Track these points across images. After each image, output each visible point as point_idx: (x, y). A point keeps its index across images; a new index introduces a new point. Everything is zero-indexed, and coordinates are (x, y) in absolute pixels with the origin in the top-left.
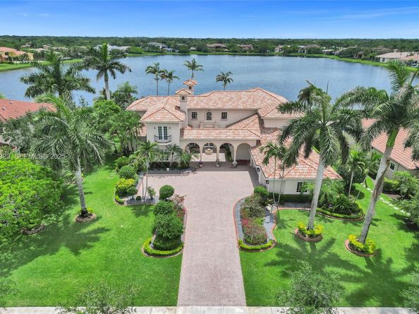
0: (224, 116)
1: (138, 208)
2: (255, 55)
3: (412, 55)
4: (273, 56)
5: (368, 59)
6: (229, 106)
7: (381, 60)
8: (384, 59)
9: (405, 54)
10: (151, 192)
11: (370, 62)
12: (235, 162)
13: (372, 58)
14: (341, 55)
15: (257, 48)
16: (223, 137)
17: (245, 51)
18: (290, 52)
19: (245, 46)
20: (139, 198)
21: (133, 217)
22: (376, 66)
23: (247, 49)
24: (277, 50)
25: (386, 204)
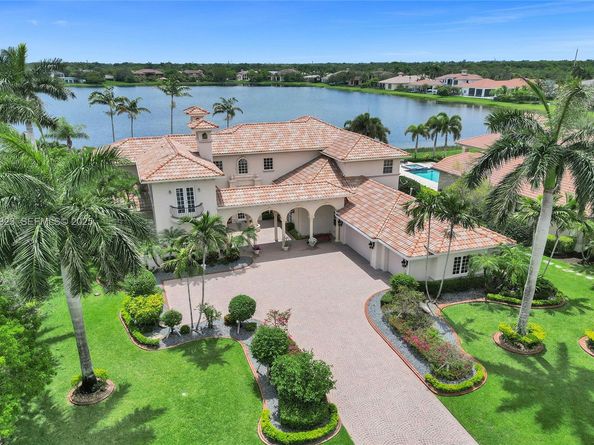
0: (268, 164)
1: (194, 351)
2: (210, 85)
3: (423, 79)
4: (235, 85)
5: (368, 86)
6: (274, 146)
7: (387, 87)
8: (390, 85)
9: (414, 78)
10: (209, 313)
11: (372, 90)
12: (312, 240)
13: (374, 85)
14: (332, 82)
15: (210, 74)
16: (292, 198)
17: (194, 80)
18: (259, 80)
19: (191, 72)
20: (185, 330)
21: (194, 370)
22: (383, 94)
23: (195, 76)
24: (240, 76)
25: (572, 274)
